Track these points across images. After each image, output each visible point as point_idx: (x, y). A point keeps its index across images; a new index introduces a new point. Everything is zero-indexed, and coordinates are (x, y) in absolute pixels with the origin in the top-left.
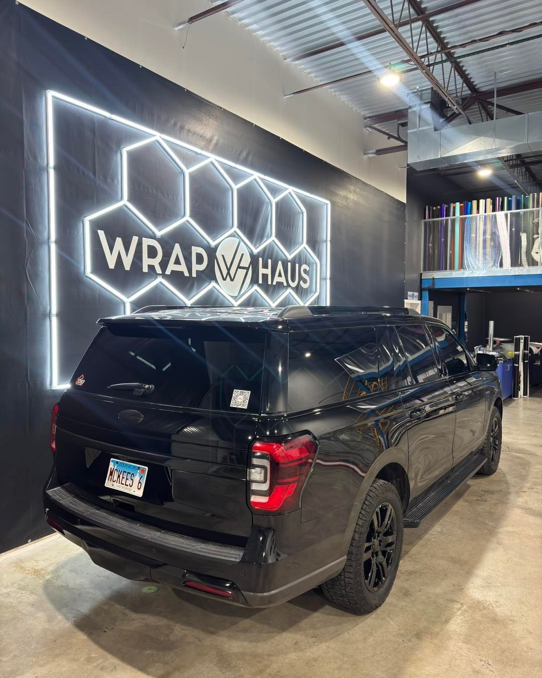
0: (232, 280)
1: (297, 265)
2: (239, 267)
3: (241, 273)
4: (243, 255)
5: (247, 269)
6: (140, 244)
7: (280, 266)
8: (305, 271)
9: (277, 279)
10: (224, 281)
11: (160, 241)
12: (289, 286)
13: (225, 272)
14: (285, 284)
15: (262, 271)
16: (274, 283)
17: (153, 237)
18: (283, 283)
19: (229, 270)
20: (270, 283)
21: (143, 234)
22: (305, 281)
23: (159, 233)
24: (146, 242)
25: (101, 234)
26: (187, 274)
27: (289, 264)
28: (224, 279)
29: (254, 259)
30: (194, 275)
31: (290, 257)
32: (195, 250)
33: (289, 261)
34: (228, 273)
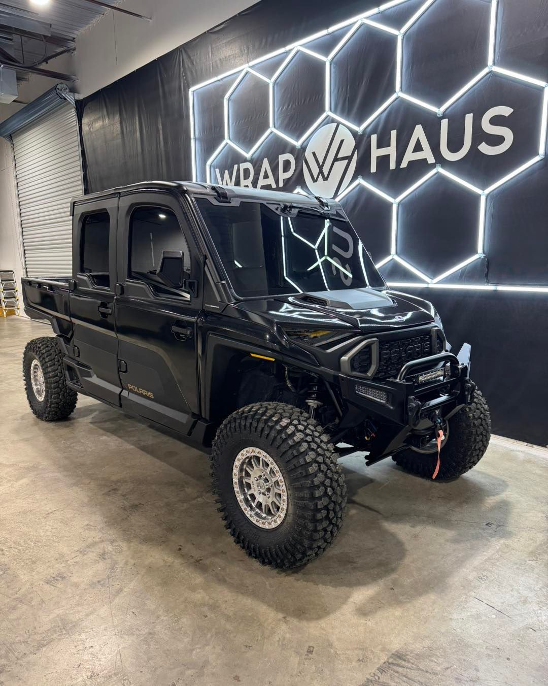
0: (325, 179)
1: (469, 118)
2: (336, 159)
3: (340, 166)
4: (342, 141)
5: (349, 158)
6: (238, 170)
7: (419, 132)
8: (497, 121)
9: (410, 156)
10: (315, 183)
11: (251, 161)
12: (440, 160)
13: (315, 171)
14: (431, 160)
15: (376, 153)
16: (404, 165)
17: (245, 161)
18: (425, 160)
19: (321, 167)
20: (393, 166)
21: (238, 159)
22: (497, 140)
23: (248, 156)
24: (243, 166)
25: (217, 170)
26: (274, 186)
27: (445, 123)
28: (315, 180)
29: (361, 142)
30: (281, 185)
31: (439, 111)
32: (282, 158)
33: (443, 117)
34: (321, 172)
